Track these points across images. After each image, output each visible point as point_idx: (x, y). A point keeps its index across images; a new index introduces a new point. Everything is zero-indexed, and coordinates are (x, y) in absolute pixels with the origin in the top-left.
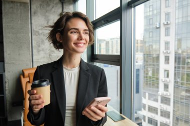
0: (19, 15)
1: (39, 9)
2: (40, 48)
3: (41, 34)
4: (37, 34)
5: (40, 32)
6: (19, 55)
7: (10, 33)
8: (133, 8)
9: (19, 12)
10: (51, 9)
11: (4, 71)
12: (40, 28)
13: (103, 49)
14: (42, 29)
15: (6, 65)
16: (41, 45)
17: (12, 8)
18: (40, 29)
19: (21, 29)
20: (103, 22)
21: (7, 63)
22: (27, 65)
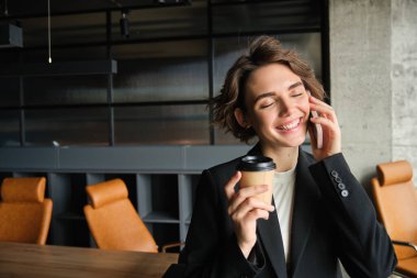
0: (367, 27)
2: (405, 110)
3: (408, 71)
4: (397, 73)
5: (406, 66)
7: (345, 75)
9: (367, 21)
12: (406, 56)
14: (409, 59)
16: (406, 101)
17: (351, 12)
18: (404, 60)
19: (371, 62)
22: (382, 154)
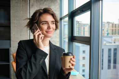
0: (21, 7)
1: (35, 2)
6: (21, 35)
7: (15, 20)
8: (101, 1)
9: (21, 5)
10: (44, 3)
11: (10, 47)
13: (87, 31)
15: (11, 42)
17: (17, 2)
19: (22, 17)
20: (79, 12)
21: (13, 41)
